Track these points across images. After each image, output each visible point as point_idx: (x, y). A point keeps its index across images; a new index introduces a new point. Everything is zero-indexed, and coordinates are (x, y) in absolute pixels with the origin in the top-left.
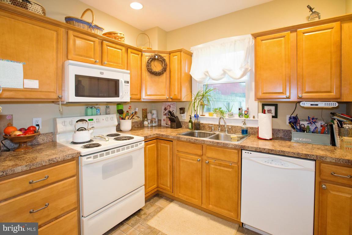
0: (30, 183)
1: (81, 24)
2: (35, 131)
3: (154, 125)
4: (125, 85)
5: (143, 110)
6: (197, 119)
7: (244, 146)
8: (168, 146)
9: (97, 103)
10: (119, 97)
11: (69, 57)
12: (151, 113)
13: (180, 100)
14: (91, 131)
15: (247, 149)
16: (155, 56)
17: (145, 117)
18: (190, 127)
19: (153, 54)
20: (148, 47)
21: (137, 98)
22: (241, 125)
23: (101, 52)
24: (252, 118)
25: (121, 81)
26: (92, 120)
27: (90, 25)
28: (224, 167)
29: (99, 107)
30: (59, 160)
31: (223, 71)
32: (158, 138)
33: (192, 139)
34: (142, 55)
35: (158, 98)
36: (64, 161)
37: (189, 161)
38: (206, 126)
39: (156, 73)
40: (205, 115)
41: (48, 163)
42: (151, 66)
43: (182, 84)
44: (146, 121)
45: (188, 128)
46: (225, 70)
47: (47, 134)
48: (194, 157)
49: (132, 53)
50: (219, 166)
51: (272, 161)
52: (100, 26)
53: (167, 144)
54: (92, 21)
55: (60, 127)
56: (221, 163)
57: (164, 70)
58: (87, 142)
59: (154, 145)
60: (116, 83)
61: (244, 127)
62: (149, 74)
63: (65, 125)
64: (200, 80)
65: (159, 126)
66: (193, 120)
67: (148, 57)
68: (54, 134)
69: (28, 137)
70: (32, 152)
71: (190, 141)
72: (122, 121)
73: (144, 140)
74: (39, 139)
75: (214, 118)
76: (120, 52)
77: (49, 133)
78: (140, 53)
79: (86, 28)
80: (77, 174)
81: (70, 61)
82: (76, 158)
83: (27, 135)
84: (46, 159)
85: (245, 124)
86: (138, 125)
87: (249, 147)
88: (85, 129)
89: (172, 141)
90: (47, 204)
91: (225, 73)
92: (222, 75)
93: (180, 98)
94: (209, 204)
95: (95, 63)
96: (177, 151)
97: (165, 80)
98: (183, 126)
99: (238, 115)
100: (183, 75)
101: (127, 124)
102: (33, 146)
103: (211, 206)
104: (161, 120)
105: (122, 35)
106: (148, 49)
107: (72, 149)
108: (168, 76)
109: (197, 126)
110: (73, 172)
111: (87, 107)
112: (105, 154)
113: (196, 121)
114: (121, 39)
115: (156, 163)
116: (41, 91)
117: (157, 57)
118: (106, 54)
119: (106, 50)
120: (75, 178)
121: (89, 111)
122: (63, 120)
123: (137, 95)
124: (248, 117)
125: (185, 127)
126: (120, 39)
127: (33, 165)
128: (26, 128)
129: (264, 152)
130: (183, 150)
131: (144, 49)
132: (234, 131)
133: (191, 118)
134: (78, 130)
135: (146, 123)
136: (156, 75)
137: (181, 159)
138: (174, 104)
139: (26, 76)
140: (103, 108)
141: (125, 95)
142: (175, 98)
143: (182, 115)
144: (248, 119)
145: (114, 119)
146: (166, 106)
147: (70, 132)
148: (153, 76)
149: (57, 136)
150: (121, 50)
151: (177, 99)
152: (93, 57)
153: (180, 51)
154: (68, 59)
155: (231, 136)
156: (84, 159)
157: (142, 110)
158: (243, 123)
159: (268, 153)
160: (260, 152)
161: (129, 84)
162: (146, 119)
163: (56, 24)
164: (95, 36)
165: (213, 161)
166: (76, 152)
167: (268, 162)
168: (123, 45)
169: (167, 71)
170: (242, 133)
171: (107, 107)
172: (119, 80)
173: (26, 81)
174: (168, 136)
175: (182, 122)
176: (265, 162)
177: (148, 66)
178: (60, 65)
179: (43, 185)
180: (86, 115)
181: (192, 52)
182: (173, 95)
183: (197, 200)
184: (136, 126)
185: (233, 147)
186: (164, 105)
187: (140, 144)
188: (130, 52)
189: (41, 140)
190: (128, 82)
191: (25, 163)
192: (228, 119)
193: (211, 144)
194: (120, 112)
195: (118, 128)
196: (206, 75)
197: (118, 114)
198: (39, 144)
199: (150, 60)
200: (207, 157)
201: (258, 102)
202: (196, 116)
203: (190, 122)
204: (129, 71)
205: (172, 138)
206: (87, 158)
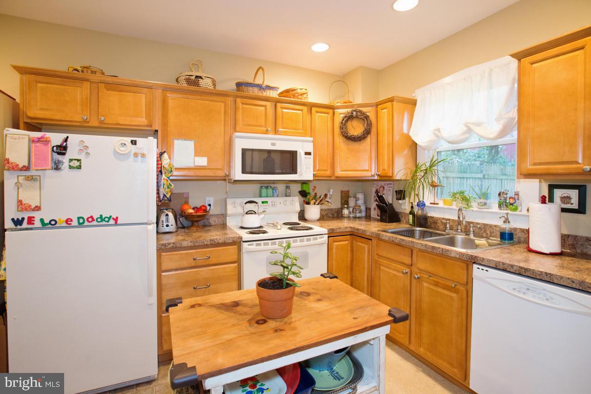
0: (194, 259)
1: (251, 88)
2: (205, 211)
3: (358, 215)
4: (305, 158)
5: (342, 192)
6: (423, 209)
7: (476, 257)
8: (366, 247)
9: (274, 182)
10: (296, 173)
11: (237, 129)
12: (355, 197)
13: (392, 179)
14: (262, 216)
15: (481, 263)
16: (352, 113)
17: (345, 202)
18: (411, 221)
19: (350, 110)
20: (346, 100)
21: (326, 175)
22: (500, 223)
23: (274, 117)
24: (524, 212)
25: (300, 152)
26: (267, 202)
27: (259, 87)
28: (443, 288)
29: (276, 187)
30: (220, 242)
31: (466, 126)
32: (354, 234)
33: (396, 238)
34: (334, 113)
35: (358, 175)
36: (225, 244)
37: (392, 272)
38: (439, 221)
39: (354, 138)
40: (438, 204)
41: (209, 243)
42: (346, 128)
43: (394, 152)
44: (346, 209)
45: (408, 223)
46: (468, 125)
47: (218, 215)
48: (399, 266)
49: (317, 112)
50: (433, 285)
51: (528, 289)
52: (272, 85)
53: (365, 244)
54: (263, 82)
55: (230, 210)
56: (439, 281)
57: (367, 132)
58: (255, 228)
59: (347, 242)
60: (293, 155)
61: (507, 227)
62: (344, 139)
63: (234, 207)
64: (426, 144)
65: (368, 217)
66: (416, 210)
67: (342, 115)
68: (224, 216)
69: (199, 216)
70: (201, 232)
71: (393, 241)
72: (307, 206)
73: (327, 233)
74: (210, 220)
75: (452, 209)
76: (299, 113)
77: (220, 215)
78: (331, 111)
79: (255, 92)
80: (238, 261)
81: (237, 134)
82: (238, 243)
83: (198, 214)
84: (208, 239)
85: (507, 221)
86: (333, 214)
87: (483, 259)
88: (255, 213)
89: (371, 240)
90: (208, 284)
91: (469, 130)
92: (464, 134)
93: (391, 175)
94: (421, 347)
95: (267, 132)
96: (377, 254)
97: (368, 148)
98: (403, 219)
99: (497, 205)
100: (397, 138)
101: (313, 211)
102: (205, 226)
103: (422, 349)
104: (370, 209)
105: (304, 90)
106: (345, 103)
107: (237, 233)
108: (374, 140)
109: (423, 221)
110: (235, 258)
111: (262, 187)
112: (270, 244)
113: (420, 212)
114: (303, 96)
115: (349, 270)
116: (209, 169)
117: (354, 113)
118: (281, 118)
119: (281, 115)
120: (236, 265)
121: (264, 191)
122: (233, 200)
123: (326, 170)
124: (516, 209)
125: (405, 221)
126: (300, 97)
127: (197, 242)
128: (199, 207)
129: (512, 271)
130: (384, 254)
131: (339, 104)
132: (489, 234)
133: (412, 207)
134: (246, 213)
135: (346, 212)
136: (355, 141)
137: (382, 268)
138: (389, 184)
139: (198, 153)
140: (281, 188)
141: (306, 171)
142: (384, 175)
143: (400, 202)
144: (517, 213)
145: (295, 203)
146: (378, 188)
147: (239, 215)
148: (350, 142)
149: (228, 218)
150: (302, 110)
151: (387, 176)
152: (264, 125)
153: (391, 100)
154: (237, 132)
155: (476, 241)
156: (245, 245)
157: (340, 193)
158: (503, 219)
159: (520, 274)
160: (504, 270)
161: (312, 156)
162: (346, 206)
163: (224, 94)
164: (267, 99)
165: (425, 276)
166: (237, 236)
167: (519, 291)
168: (304, 104)
169: (372, 133)
170: (501, 238)
171: (287, 187)
172: (297, 151)
173: (197, 159)
174: (365, 231)
175: (400, 213)
176: (514, 289)
177: (341, 128)
178: (227, 138)
179: (204, 264)
180: (260, 196)
181: (416, 99)
182: (381, 171)
183: (402, 336)
184: (330, 216)
185: (458, 256)
186: (375, 186)
187: (320, 238)
188: (315, 112)
189: (213, 221)
190: (309, 154)
191: (190, 239)
192: (476, 211)
193: (423, 248)
194: (303, 194)
195: (302, 216)
196: (437, 136)
197: (300, 197)
198: (210, 226)
199: (345, 119)
200: (419, 269)
201: (540, 182)
202: (421, 205)
203: (411, 213)
204: (312, 139)
205: (370, 234)
206: (249, 245)
